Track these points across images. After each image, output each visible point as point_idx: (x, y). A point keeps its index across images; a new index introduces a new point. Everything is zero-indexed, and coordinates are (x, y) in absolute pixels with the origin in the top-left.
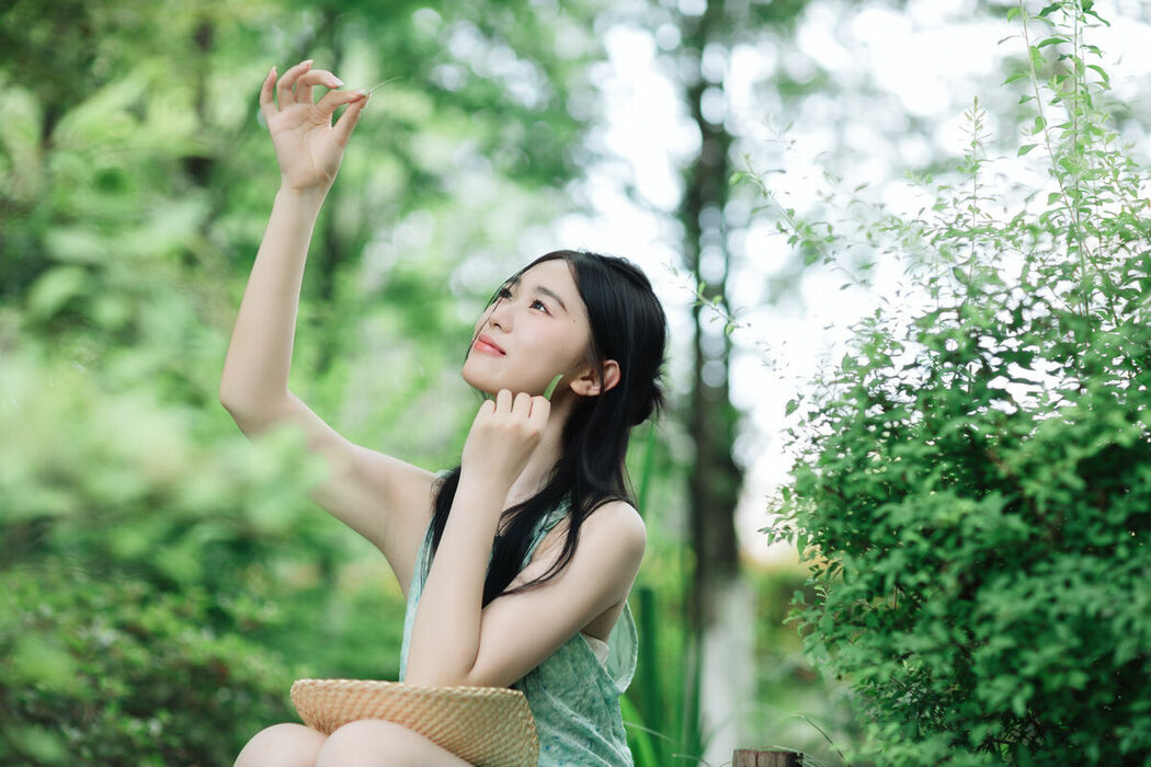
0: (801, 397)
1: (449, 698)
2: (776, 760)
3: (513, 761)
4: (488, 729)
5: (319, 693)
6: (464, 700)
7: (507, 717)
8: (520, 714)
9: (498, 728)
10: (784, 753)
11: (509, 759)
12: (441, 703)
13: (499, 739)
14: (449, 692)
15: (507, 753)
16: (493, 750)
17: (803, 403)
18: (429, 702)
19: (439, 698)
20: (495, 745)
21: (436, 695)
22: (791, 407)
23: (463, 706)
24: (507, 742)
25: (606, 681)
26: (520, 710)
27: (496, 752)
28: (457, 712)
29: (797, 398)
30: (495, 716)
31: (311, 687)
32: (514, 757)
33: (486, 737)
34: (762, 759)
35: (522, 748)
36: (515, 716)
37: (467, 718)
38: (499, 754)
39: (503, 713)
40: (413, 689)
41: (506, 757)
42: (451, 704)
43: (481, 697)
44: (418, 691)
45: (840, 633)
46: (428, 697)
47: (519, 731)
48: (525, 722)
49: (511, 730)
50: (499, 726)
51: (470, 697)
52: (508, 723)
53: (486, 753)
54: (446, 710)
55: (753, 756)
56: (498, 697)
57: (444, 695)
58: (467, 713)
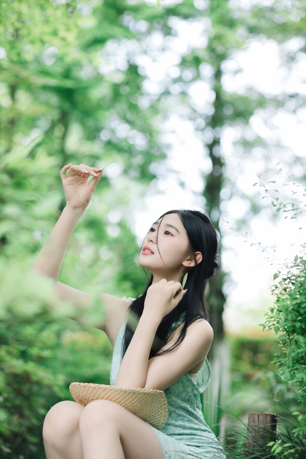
0: (280, 272)
1: (134, 393)
2: (267, 418)
3: (157, 419)
4: (149, 405)
5: (82, 388)
6: (140, 394)
7: (157, 401)
8: (162, 400)
9: (153, 405)
10: (270, 415)
11: (156, 418)
12: (131, 395)
13: (153, 410)
14: (134, 390)
15: (155, 415)
16: (150, 414)
17: (281, 275)
18: (126, 394)
19: (130, 393)
20: (151, 412)
21: (129, 391)
22: (276, 277)
23: (140, 396)
24: (156, 411)
25: (195, 389)
26: (162, 398)
27: (151, 415)
28: (137, 398)
29: (278, 273)
30: (152, 401)
31: (78, 386)
32: (158, 417)
33: (147, 409)
34: (261, 417)
35: (161, 413)
36: (160, 400)
37: (141, 401)
38: (152, 415)
39: (155, 399)
40: (120, 389)
41: (155, 417)
42: (135, 395)
43: (147, 393)
44: (122, 390)
45: (295, 368)
46: (126, 392)
47: (161, 406)
48: (163, 403)
49: (158, 406)
50: (153, 404)
51: (142, 393)
52: (157, 403)
53: (147, 415)
54: (133, 397)
55: (257, 416)
56: (154, 393)
57: (132, 391)
58: (141, 399)
